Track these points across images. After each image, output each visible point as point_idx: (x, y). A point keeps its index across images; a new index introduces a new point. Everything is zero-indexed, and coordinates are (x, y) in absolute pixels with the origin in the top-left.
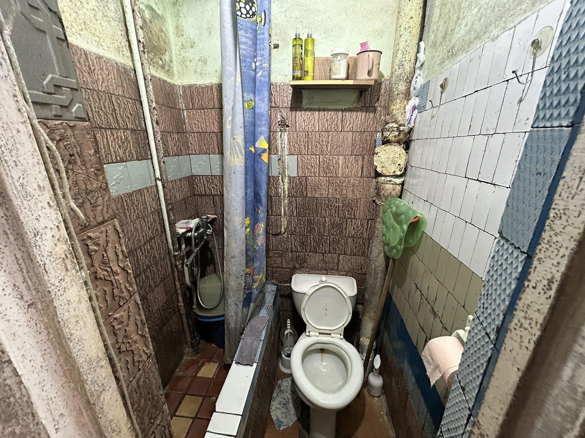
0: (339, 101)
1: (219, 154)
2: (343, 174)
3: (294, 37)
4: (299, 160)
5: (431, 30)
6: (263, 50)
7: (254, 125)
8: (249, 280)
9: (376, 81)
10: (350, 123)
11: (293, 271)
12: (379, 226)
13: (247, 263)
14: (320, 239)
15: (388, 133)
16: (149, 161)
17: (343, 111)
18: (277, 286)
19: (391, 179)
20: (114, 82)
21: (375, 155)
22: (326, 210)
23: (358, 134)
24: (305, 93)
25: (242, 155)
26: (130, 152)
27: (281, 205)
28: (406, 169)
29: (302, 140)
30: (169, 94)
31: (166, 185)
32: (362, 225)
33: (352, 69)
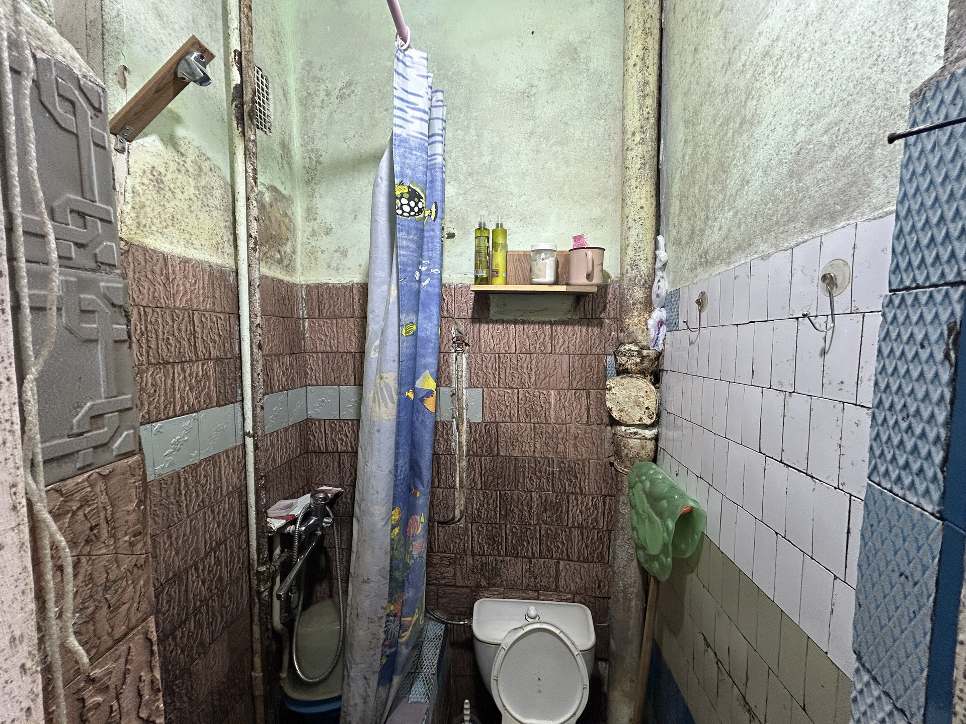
0: (546, 309)
1: (355, 385)
2: (557, 418)
3: (477, 227)
4: (485, 396)
5: (671, 224)
6: (432, 251)
7: (414, 357)
8: (394, 627)
9: (599, 286)
10: (564, 342)
11: (475, 593)
12: (624, 510)
13: (391, 594)
14: (524, 530)
15: (624, 358)
16: (238, 405)
17: (552, 324)
18: (446, 624)
19: (636, 430)
20: (201, 292)
21: (607, 392)
22: (531, 479)
23: (577, 358)
24: (493, 300)
25: (393, 402)
26: (208, 395)
27: (455, 470)
28: (658, 416)
29: (490, 365)
30: (284, 299)
31: (260, 445)
32: (595, 506)
33: (563, 268)
